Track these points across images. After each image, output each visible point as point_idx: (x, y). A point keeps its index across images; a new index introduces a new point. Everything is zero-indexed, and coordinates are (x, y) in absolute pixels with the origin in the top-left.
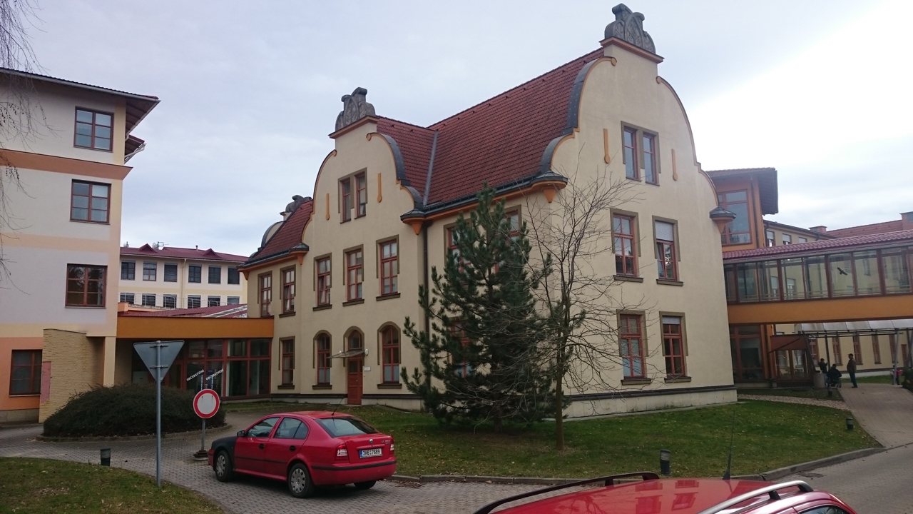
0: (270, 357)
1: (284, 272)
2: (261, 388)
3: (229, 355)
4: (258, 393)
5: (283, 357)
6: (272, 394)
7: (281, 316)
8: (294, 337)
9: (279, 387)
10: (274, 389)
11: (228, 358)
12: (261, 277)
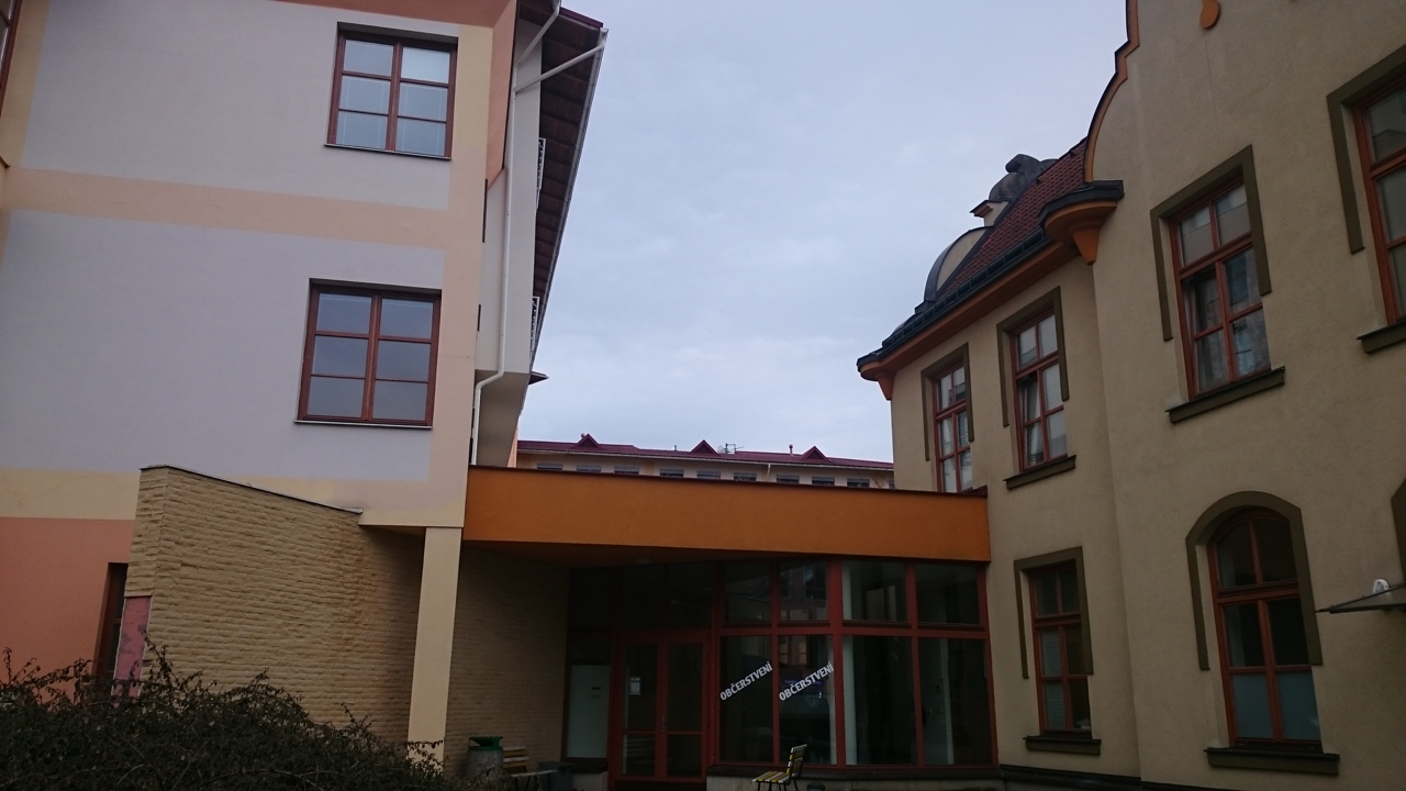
0: (985, 629)
1: (1012, 331)
2: (959, 740)
3: (847, 615)
4: (950, 760)
5: (1037, 630)
6: (1005, 767)
7: (1013, 484)
8: (1080, 549)
9: (1032, 743)
10: (1010, 746)
11: (846, 624)
12: (933, 377)
